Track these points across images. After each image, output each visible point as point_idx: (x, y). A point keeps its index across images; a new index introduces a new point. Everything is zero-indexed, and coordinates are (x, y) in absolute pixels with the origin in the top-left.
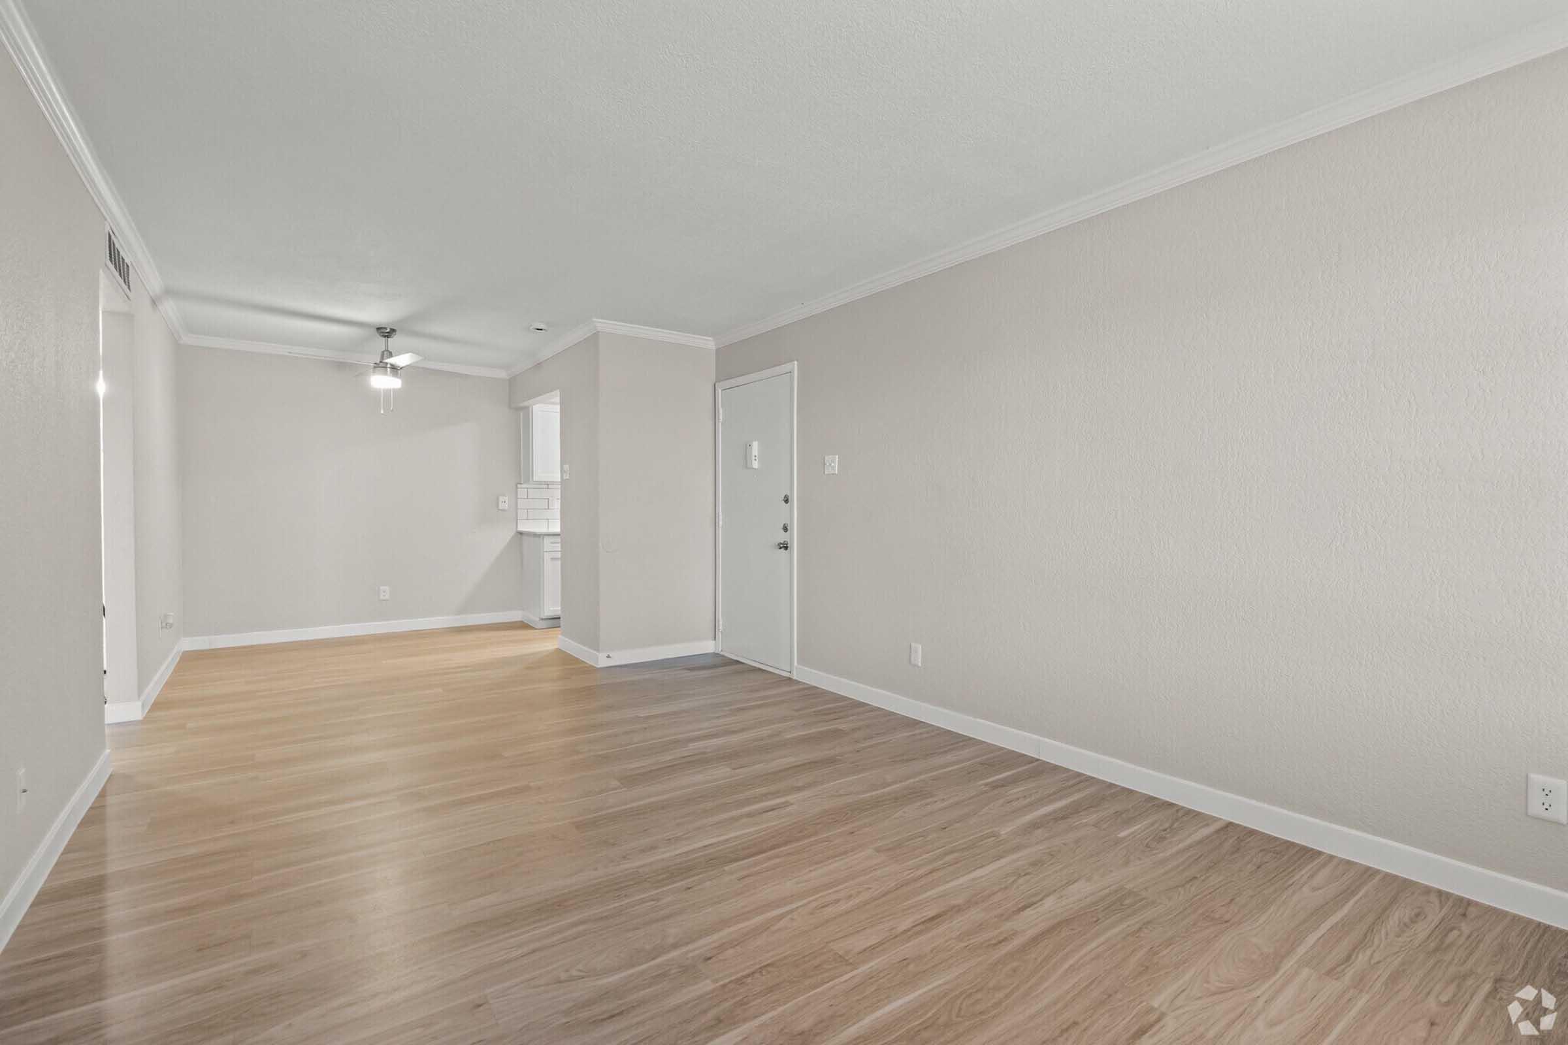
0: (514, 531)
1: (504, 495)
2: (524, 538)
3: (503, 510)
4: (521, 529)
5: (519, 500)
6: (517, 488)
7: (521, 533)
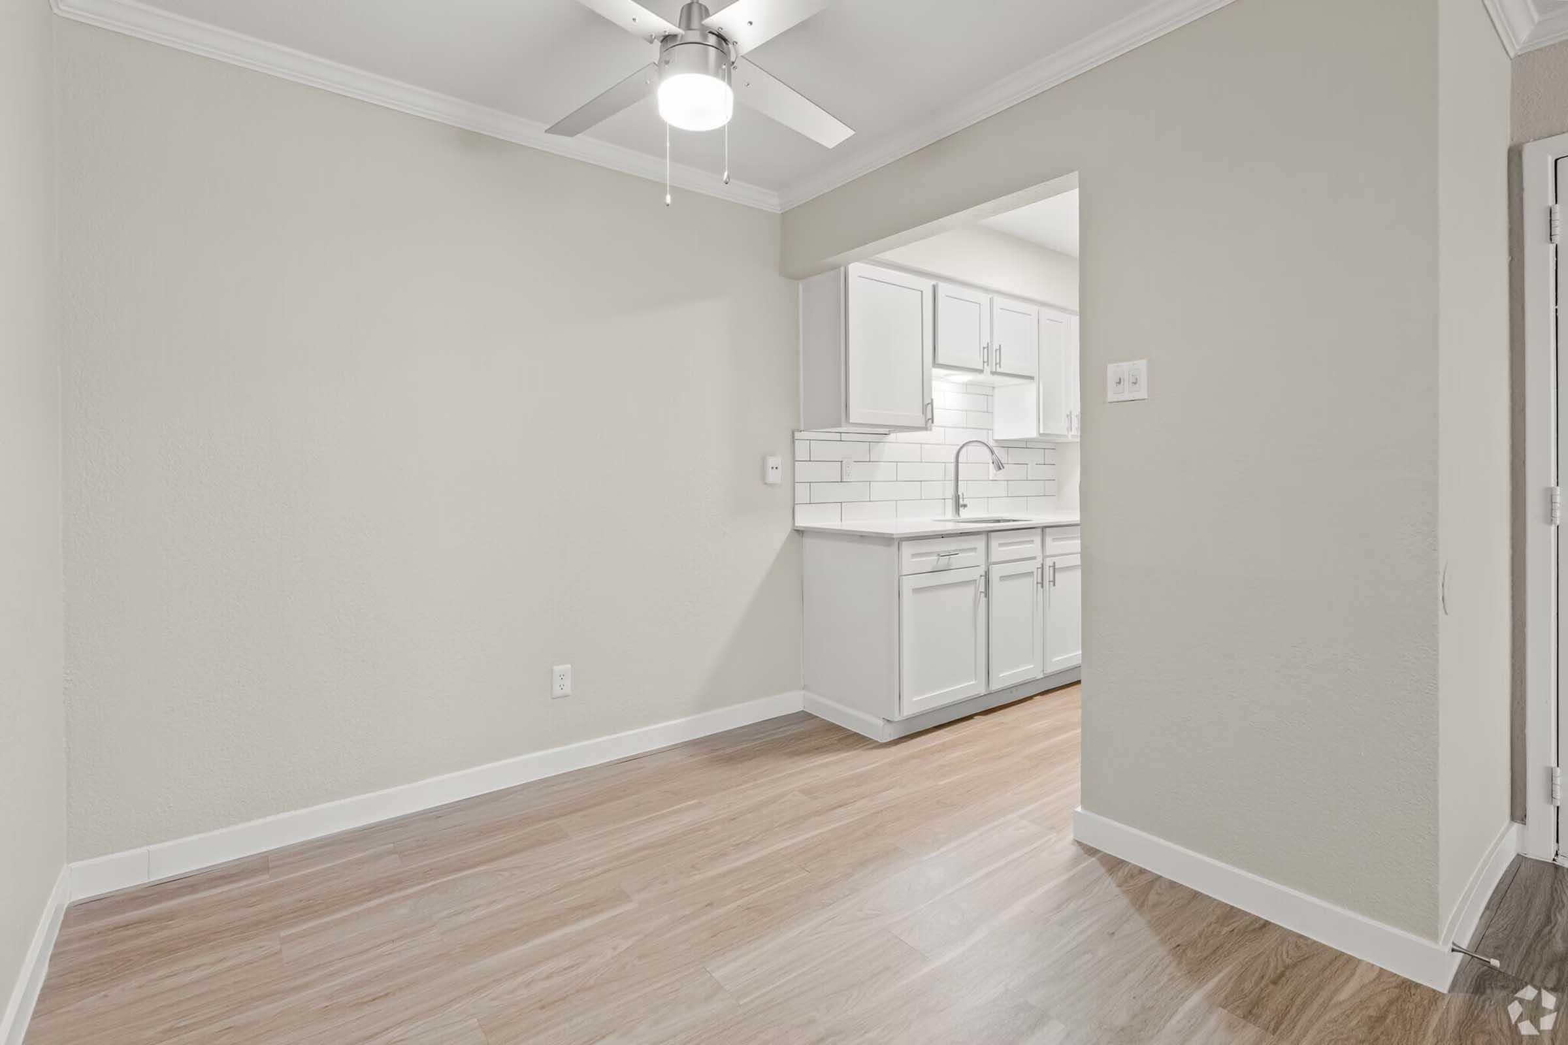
0: (789, 529)
1: (773, 454)
2: (808, 542)
3: (771, 485)
4: (801, 523)
5: (797, 463)
6: (793, 440)
7: (800, 532)
